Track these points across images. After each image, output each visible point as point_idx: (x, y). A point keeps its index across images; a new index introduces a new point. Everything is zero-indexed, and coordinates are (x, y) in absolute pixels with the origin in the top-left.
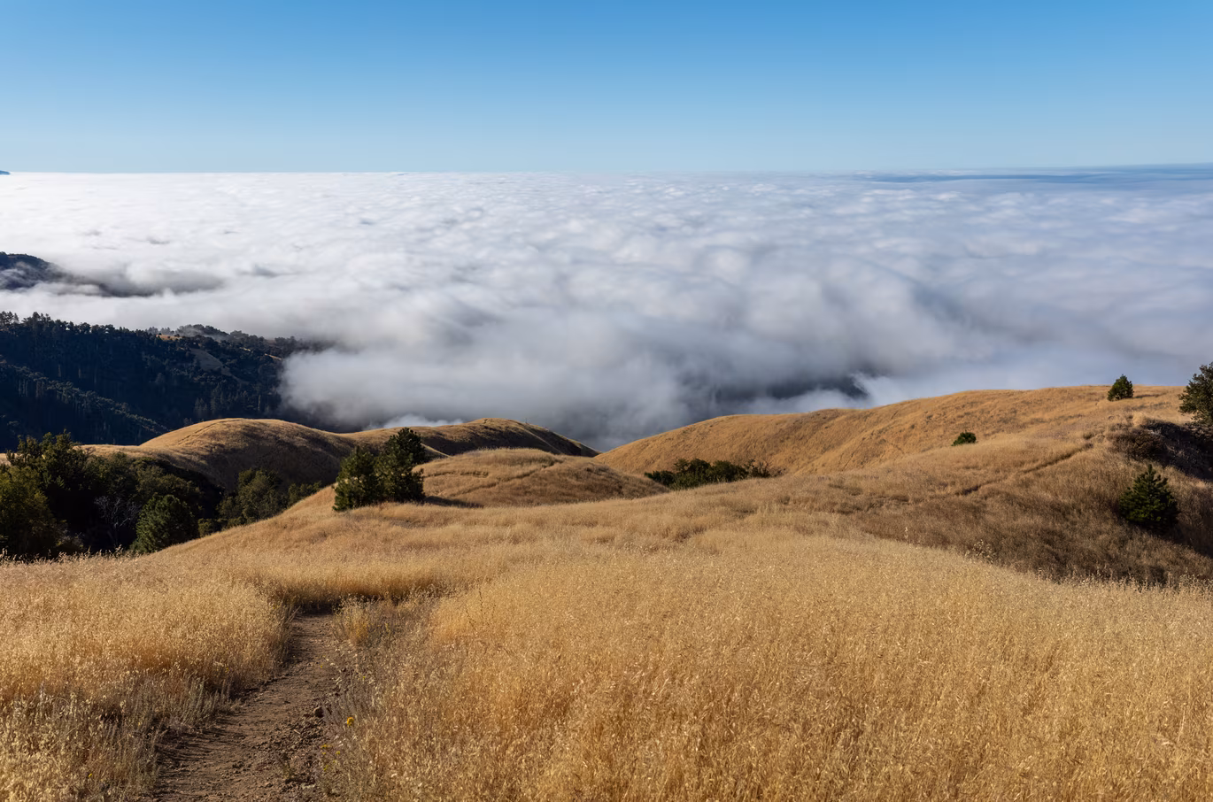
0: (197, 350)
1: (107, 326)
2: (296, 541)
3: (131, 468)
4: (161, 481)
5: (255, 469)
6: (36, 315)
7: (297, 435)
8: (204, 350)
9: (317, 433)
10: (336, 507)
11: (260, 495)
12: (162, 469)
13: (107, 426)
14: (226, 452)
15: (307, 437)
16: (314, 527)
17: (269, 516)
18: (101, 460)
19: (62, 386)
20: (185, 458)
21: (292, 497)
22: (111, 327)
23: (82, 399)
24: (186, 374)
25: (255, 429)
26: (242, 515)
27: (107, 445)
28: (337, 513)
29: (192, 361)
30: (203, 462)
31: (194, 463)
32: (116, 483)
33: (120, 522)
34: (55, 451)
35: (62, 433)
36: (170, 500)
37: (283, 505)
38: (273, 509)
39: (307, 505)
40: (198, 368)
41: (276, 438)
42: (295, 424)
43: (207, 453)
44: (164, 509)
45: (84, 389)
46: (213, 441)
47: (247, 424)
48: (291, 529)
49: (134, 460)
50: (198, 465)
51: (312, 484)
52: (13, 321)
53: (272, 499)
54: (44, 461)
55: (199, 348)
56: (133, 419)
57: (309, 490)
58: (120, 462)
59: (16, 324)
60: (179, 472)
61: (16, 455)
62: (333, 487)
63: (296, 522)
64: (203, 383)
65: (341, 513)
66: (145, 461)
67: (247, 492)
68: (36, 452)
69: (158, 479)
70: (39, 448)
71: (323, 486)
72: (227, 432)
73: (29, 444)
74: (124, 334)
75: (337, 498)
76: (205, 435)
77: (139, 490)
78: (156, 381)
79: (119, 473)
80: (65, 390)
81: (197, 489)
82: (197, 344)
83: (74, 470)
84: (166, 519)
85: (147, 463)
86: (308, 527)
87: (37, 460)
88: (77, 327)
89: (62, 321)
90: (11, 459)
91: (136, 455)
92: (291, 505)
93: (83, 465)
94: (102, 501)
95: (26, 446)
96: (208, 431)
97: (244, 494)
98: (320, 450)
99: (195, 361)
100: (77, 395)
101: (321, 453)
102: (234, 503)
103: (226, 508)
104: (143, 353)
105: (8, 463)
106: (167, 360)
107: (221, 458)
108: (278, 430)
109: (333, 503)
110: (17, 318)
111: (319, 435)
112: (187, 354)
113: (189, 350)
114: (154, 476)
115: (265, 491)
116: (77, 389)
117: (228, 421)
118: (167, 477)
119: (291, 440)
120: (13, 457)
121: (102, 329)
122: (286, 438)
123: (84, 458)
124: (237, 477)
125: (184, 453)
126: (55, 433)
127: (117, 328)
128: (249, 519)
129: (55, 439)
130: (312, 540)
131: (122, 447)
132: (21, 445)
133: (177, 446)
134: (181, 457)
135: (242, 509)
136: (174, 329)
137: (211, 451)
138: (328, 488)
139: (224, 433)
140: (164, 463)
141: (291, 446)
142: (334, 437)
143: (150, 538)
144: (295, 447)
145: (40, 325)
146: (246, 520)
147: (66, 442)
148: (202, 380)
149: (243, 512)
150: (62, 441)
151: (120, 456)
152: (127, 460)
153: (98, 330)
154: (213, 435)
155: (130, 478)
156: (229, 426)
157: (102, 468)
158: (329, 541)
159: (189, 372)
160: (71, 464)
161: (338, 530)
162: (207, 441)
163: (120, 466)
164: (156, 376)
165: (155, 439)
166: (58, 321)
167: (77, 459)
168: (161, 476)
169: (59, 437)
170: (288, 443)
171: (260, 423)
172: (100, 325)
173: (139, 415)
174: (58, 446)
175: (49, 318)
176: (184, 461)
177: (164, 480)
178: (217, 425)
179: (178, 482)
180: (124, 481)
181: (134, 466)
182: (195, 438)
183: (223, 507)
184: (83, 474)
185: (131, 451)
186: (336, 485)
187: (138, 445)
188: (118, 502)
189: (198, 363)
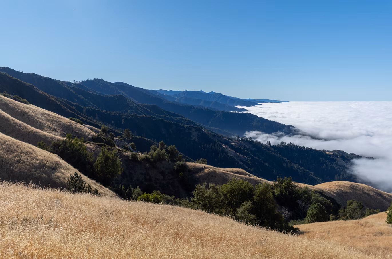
0: (338, 158)
1: (310, 148)
2: (367, 233)
3: (310, 192)
4: (319, 199)
5: (354, 201)
6: (290, 143)
7: (371, 191)
8: (340, 158)
9: (379, 191)
10: (387, 221)
11: (354, 210)
12: (320, 195)
13: (307, 179)
14: (343, 193)
15: (375, 192)
16: (376, 228)
17: (356, 219)
18: (300, 188)
19: (295, 165)
20: (328, 192)
21: (367, 213)
22: (311, 148)
23: (300, 170)
24: (333, 165)
25: (355, 186)
26: (347, 216)
27: (304, 184)
28: (388, 224)
29: (336, 161)
30: (335, 195)
31: (332, 194)
32: (304, 196)
33: (304, 210)
34: (287, 182)
35: (290, 177)
36: (318, 205)
37: (363, 215)
38: (359, 216)
39: (373, 218)
40: (337, 164)
41: (363, 191)
42: (370, 187)
43: (337, 192)
44: (316, 208)
45: (301, 167)
46: (339, 188)
47: (352, 184)
48: (365, 227)
49: (312, 190)
50: (333, 195)
51: (376, 210)
52: (284, 144)
53: (358, 212)
54: (283, 186)
55: (338, 157)
56: (315, 178)
57: (374, 212)
58: (307, 190)
59: (285, 145)
60: (326, 197)
61: (276, 182)
62: (386, 213)
63: (367, 224)
64: (338, 169)
65: (389, 225)
66: (315, 191)
67: (349, 208)
68: (282, 182)
69: (318, 198)
70: (283, 181)
71: (381, 211)
72: (345, 186)
73: (280, 179)
74: (315, 151)
75: (388, 217)
76: (336, 185)
77: (312, 200)
78: (323, 167)
79: (306, 193)
80: (296, 166)
81: (331, 204)
82: (338, 156)
83: (292, 190)
84: (316, 212)
85: (316, 192)
86: (373, 228)
87: (282, 185)
88: (301, 147)
89: (298, 145)
90: (274, 183)
91: (312, 188)
92: (366, 216)
93: (295, 189)
94: (299, 202)
95: (279, 180)
96: (338, 184)
97: (348, 209)
98: (380, 198)
99: (337, 162)
100: (299, 168)
101: (380, 199)
102: (344, 211)
103: (341, 212)
104: (320, 157)
105: (274, 185)
106: (328, 160)
107: (341, 194)
108: (363, 188)
109: (386, 219)
110: (285, 143)
111: (380, 192)
112: (334, 159)
113: (335, 158)
114: (317, 196)
115: (356, 209)
116: (299, 166)
117: (345, 182)
118: (321, 197)
119: (368, 192)
120: (275, 183)
121: (309, 148)
122: (366, 191)
123: (296, 187)
124: (346, 202)
125: (328, 190)
126: (287, 177)
127: (313, 149)
128: (349, 218)
129: (287, 179)
130: (375, 235)
131: (308, 185)
132: (278, 179)
133: (326, 188)
134: (327, 192)
135: (347, 214)
136: (331, 150)
137: (338, 191)
138: (384, 213)
139: (343, 186)
140: (321, 193)
141: (368, 195)
142: (387, 194)
143: (310, 218)
144: (370, 195)
145: (291, 146)
146: (348, 218)
147: (290, 180)
148: (338, 168)
149: (347, 215)
150: (289, 180)
151: (307, 188)
152: (309, 190)
153: (308, 149)
154: (339, 186)
155: (309, 195)
156: (345, 184)
157: (300, 190)
158: (384, 237)
159: (334, 165)
160: (291, 188)
161: (389, 233)
162: (337, 188)
163: (306, 191)
164: (323, 165)
165: (319, 184)
166: (296, 145)
167: (293, 186)
168: (320, 197)
169: (289, 179)
170: (367, 193)
171: (357, 184)
172: (308, 147)
173: (317, 177)
174: (288, 181)
175: (294, 144)
176: (328, 193)
177: (320, 198)
178: (341, 183)
179: (325, 200)
180: (307, 196)
181: (311, 192)
182: (333, 186)
183: (340, 212)
184: (294, 192)
185: (311, 187)
186: (388, 212)
187: (314, 185)
188: (304, 203)
189: (338, 162)
